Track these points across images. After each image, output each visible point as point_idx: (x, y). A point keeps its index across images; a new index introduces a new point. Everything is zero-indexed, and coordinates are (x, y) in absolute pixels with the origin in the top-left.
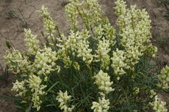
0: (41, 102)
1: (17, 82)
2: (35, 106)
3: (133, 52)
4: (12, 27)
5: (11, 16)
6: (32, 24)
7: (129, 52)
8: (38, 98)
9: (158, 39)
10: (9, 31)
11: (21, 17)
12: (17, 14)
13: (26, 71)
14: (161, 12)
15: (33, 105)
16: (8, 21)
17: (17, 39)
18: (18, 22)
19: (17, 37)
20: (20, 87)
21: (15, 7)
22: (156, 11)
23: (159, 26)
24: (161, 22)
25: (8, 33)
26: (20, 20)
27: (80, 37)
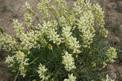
0: (26, 71)
1: (9, 57)
2: (22, 74)
3: (87, 35)
4: (6, 18)
5: (5, 10)
6: (21, 15)
7: (85, 35)
8: (23, 68)
9: (111, 25)
10: (3, 20)
11: (12, 10)
12: (9, 8)
13: (15, 49)
14: (113, 6)
15: (20, 73)
16: (3, 13)
17: (9, 26)
18: (10, 14)
19: (9, 24)
20: (11, 60)
21: (8, 3)
22: (110, 5)
23: (111, 16)
24: (113, 13)
25: (3, 22)
26: (12, 12)
27: (50, 25)
